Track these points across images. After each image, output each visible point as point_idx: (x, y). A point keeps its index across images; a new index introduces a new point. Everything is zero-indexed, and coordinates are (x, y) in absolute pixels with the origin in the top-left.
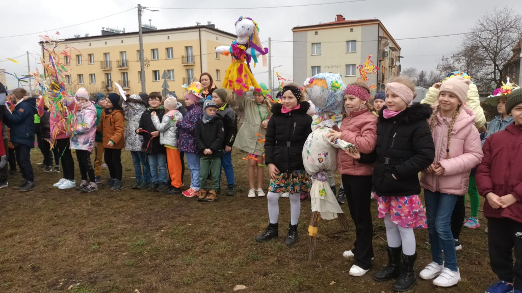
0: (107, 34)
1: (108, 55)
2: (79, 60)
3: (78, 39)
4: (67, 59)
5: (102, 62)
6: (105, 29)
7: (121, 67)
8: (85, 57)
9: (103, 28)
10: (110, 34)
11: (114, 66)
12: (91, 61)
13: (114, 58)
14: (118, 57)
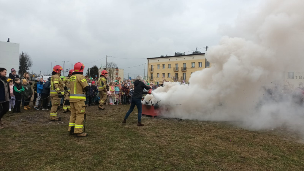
0: (177, 55)
1: (177, 65)
2: (163, 67)
3: (162, 57)
4: (158, 66)
5: (174, 68)
6: (176, 53)
7: (183, 70)
8: (167, 66)
9: (176, 52)
10: (179, 55)
11: (180, 70)
12: (169, 67)
13: (180, 66)
14: (182, 66)
